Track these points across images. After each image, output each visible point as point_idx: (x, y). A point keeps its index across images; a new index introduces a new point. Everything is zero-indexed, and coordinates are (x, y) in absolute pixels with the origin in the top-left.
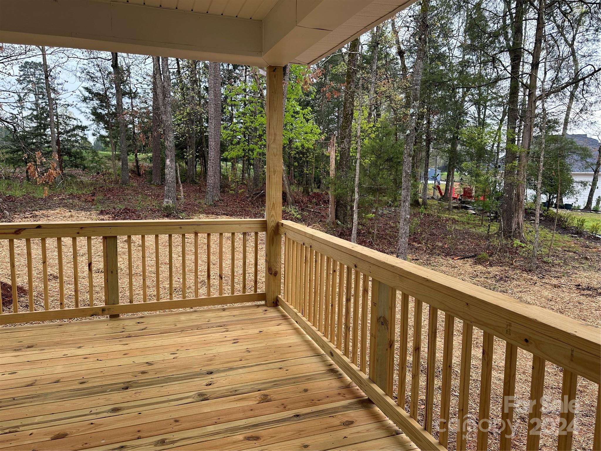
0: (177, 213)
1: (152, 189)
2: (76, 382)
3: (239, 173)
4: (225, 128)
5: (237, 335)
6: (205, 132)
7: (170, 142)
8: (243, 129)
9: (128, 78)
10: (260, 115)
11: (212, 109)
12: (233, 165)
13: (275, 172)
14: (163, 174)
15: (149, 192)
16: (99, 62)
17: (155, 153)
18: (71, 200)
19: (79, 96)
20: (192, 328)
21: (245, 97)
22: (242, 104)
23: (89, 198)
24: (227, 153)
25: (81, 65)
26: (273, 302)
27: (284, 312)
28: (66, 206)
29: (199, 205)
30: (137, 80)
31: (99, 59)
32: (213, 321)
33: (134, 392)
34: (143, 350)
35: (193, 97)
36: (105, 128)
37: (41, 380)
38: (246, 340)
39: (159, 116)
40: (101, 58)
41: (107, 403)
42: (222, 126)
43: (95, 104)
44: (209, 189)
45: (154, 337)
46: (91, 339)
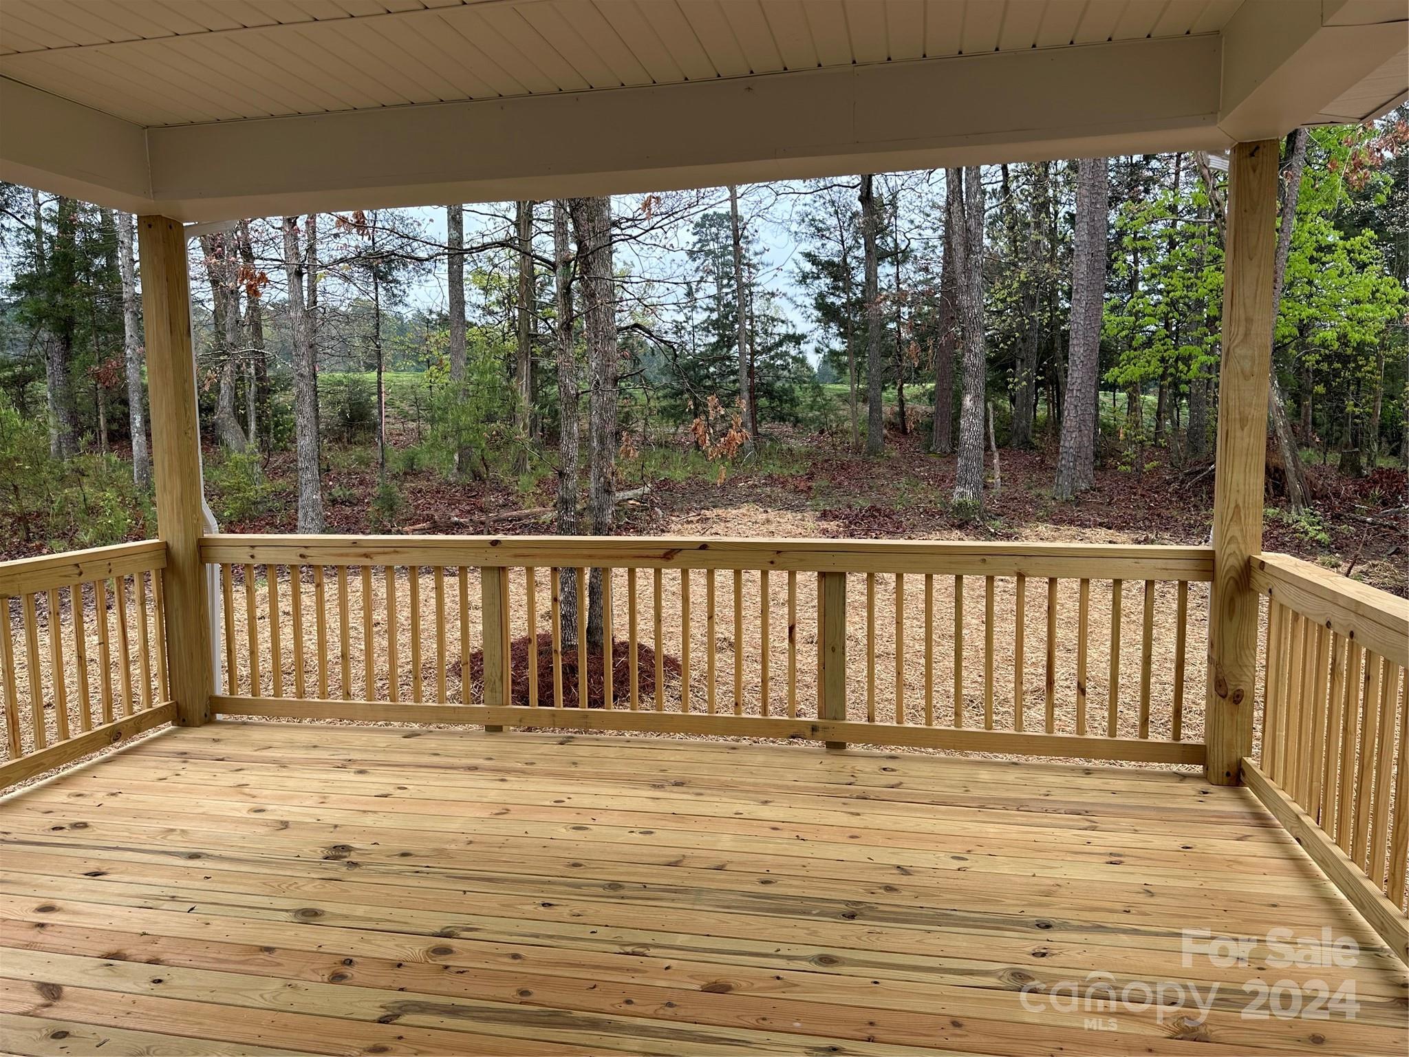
0: (982, 518)
1: (931, 463)
2: (755, 878)
3: (1148, 418)
4: (1114, 309)
5: (1120, 844)
6: (1063, 322)
7: (975, 355)
8: (1162, 308)
9: (893, 219)
10: (1213, 268)
11: (1081, 265)
12: (1132, 399)
13: (1243, 421)
14: (956, 430)
15: (924, 471)
16: (834, 194)
17: (940, 382)
18: (768, 489)
19: (792, 273)
20: (1005, 804)
21: (1174, 225)
22: (1165, 245)
23: (802, 484)
24: (1115, 371)
25: (799, 208)
26: (1228, 774)
27: (1259, 807)
28: (758, 500)
29: (1037, 502)
30: (912, 222)
31: (835, 189)
32: (1057, 796)
33: (867, 929)
34: (892, 835)
35: (1038, 242)
36: (840, 334)
37: (693, 857)
38: (1143, 862)
39: (953, 298)
40: (839, 185)
41: (810, 939)
42: (1106, 306)
43: (822, 285)
44: (1064, 462)
45: (916, 810)
46: (788, 787)
